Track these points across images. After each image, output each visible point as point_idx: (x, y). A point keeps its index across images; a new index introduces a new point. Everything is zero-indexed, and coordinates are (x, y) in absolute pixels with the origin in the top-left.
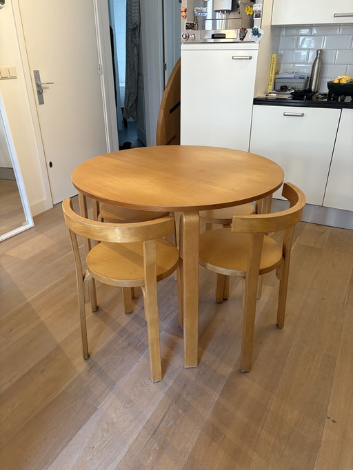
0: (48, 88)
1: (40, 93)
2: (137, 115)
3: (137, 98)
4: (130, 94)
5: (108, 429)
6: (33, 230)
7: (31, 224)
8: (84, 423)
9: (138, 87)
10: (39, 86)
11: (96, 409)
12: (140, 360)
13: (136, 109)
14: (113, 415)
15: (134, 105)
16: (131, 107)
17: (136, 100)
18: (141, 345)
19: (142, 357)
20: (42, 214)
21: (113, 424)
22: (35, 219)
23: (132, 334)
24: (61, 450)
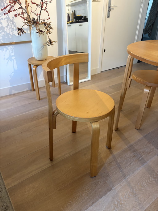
0: (113, 9)
1: (109, 11)
2: (151, 32)
3: (154, 22)
4: (151, 20)
5: (118, 205)
6: (90, 82)
7: (89, 78)
8: (104, 195)
9: (156, 17)
10: (109, 7)
11: (111, 189)
12: (141, 168)
13: (151, 29)
14: (122, 198)
15: (151, 27)
16: (149, 28)
17: (153, 24)
18: (141, 160)
19: (142, 167)
20: (95, 75)
21: (121, 203)
22: (92, 76)
23: (137, 150)
24: (90, 206)
